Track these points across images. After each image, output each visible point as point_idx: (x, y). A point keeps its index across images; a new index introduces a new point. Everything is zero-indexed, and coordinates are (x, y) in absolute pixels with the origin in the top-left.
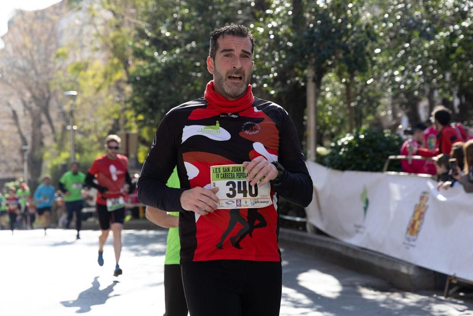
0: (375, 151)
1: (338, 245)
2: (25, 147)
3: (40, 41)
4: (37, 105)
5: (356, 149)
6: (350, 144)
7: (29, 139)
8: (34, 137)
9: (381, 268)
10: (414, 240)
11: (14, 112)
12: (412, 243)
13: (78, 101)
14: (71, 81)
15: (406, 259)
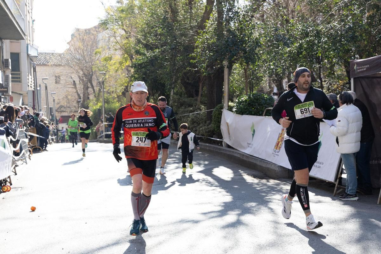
0: (259, 105)
1: (238, 153)
2: (79, 100)
3: (88, 45)
4: (86, 79)
5: (249, 104)
6: (246, 100)
7: (82, 95)
8: (84, 95)
9: (260, 166)
10: (278, 152)
11: (74, 81)
12: (277, 153)
13: (107, 77)
14: (103, 66)
15: (273, 162)
